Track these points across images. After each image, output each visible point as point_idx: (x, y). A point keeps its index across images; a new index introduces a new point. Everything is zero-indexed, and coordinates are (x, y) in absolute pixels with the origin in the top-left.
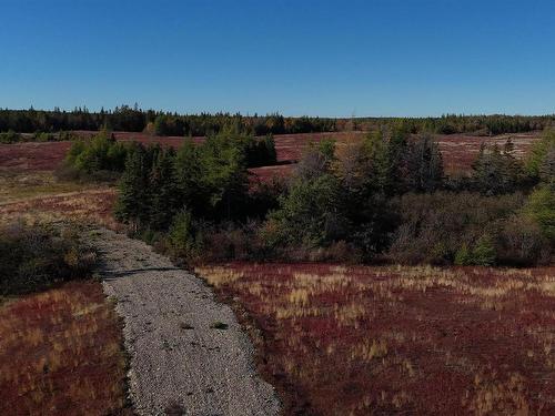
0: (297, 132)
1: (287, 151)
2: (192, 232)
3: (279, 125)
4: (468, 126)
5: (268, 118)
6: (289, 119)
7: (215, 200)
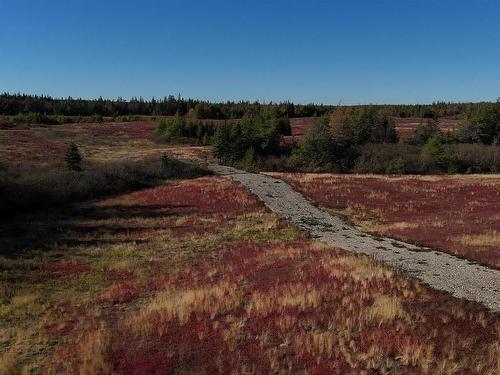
0: (305, 116)
1: (298, 128)
2: (255, 159)
3: (291, 111)
4: (448, 111)
5: (281, 105)
6: (298, 106)
7: (264, 146)
